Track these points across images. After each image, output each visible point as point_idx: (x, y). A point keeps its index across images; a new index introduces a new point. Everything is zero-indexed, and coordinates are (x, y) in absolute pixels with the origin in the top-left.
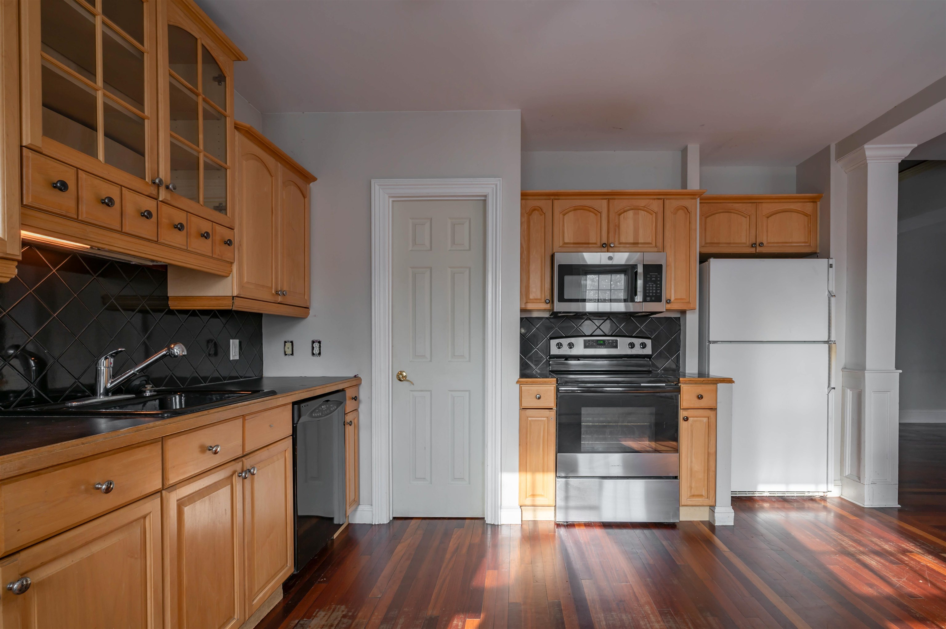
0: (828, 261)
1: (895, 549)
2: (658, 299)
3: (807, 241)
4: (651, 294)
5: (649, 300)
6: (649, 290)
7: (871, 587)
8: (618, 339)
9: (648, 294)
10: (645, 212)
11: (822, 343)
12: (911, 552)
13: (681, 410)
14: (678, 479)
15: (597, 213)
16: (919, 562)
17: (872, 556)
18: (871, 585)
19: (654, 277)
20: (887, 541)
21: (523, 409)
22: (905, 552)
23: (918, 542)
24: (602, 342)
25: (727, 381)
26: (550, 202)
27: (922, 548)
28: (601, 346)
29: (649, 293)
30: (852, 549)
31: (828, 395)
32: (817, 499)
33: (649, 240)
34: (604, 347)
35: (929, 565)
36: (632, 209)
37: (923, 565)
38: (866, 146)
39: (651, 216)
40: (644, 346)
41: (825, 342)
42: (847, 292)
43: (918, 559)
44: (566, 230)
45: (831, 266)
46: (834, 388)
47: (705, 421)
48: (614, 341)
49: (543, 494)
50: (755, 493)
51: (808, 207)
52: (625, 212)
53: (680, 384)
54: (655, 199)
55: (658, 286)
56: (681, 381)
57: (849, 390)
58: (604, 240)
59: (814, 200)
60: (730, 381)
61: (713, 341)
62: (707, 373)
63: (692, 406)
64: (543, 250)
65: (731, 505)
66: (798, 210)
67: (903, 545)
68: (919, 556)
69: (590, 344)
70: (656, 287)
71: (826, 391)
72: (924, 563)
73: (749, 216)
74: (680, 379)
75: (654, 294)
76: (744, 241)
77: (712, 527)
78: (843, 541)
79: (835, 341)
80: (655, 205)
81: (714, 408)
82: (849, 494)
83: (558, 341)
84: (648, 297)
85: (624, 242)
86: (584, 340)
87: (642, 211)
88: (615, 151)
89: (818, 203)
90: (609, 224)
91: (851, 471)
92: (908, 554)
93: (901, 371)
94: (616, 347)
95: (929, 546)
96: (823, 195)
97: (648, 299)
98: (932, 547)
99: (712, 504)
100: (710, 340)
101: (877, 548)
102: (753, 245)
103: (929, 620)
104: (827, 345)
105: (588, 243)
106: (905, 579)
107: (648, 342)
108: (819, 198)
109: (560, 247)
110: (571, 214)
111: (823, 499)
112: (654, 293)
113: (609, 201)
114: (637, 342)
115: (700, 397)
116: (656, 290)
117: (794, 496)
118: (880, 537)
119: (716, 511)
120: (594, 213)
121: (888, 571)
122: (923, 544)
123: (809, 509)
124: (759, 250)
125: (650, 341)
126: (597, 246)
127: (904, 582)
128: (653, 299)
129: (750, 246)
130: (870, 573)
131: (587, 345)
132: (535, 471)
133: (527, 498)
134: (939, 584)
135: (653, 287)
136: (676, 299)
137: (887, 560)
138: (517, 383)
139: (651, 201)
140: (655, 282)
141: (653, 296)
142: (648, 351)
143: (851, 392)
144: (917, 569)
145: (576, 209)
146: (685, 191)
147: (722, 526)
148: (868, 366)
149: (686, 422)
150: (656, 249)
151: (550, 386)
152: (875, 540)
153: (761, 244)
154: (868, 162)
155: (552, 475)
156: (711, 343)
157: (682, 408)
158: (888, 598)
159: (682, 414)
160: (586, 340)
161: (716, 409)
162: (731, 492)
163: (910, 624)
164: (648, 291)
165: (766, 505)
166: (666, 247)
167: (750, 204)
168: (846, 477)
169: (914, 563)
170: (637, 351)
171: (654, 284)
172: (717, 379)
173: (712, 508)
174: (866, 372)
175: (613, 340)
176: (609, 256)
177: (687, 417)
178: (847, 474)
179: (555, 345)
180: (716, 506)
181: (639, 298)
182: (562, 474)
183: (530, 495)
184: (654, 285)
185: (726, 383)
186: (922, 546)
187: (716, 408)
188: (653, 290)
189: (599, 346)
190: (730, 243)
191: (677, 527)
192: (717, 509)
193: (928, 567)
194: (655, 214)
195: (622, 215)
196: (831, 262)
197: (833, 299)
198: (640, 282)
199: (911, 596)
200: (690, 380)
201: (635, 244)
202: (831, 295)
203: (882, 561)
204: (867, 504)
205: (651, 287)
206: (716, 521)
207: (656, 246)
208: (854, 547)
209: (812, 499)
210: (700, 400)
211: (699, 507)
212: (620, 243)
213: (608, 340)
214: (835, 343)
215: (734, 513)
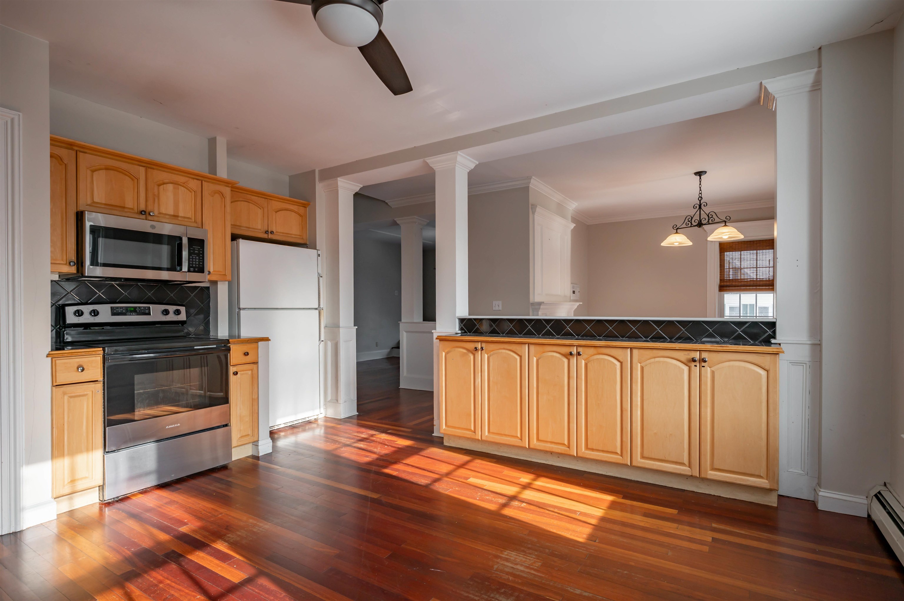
0: (317, 252)
1: (368, 436)
2: (201, 270)
3: (301, 235)
4: (194, 265)
5: (192, 271)
6: (193, 261)
7: (368, 457)
8: (151, 306)
9: (191, 265)
10: (185, 189)
11: (314, 309)
12: (375, 435)
13: (231, 367)
14: (229, 426)
15: (135, 179)
16: (381, 438)
17: (359, 442)
18: (367, 456)
19: (197, 250)
20: (362, 433)
21: (56, 385)
22: (372, 435)
23: (375, 429)
24: (132, 309)
25: (265, 339)
26: (74, 153)
27: (378, 431)
28: (132, 313)
29: (193, 264)
30: (348, 443)
31: (319, 346)
32: (313, 421)
33: (189, 215)
34: (135, 314)
35: (385, 438)
36: (172, 183)
37: (383, 439)
38: (339, 179)
39: (191, 193)
40: (178, 312)
41: (316, 309)
42: (326, 274)
43: (380, 437)
44: (95, 189)
45: (319, 255)
46: (323, 341)
47: (249, 373)
48: (147, 308)
49: (87, 476)
50: (275, 427)
51: (301, 210)
52: (164, 184)
53: (229, 345)
54: (194, 179)
55: (201, 258)
56: (231, 342)
57: (329, 342)
58: (142, 207)
59: (305, 206)
60: (267, 339)
61: (242, 308)
62: (237, 335)
63: (240, 362)
64: (64, 204)
65: (270, 437)
66: (296, 211)
67: (370, 433)
68: (379, 435)
69: (118, 311)
70: (199, 259)
71: (318, 342)
72: (383, 438)
73: (263, 208)
74: (230, 341)
75: (197, 266)
76: (259, 227)
77: (257, 458)
78: (341, 440)
79: (323, 308)
80: (194, 184)
81: (256, 362)
82: (331, 413)
83: (75, 308)
84: (191, 268)
85: (164, 213)
86: (111, 307)
87: (181, 187)
88: (141, 117)
89: (307, 208)
90: (147, 192)
91: (332, 397)
92: (374, 436)
93: (357, 327)
94: (149, 314)
95: (380, 430)
96: (311, 204)
97: (192, 269)
98: (382, 429)
99: (256, 440)
100: (241, 307)
101: (359, 438)
102: (266, 232)
103: (398, 462)
104: (317, 311)
105: (124, 207)
106: (379, 448)
107: (183, 309)
108: (309, 205)
109: (87, 205)
110: (102, 173)
111: (316, 420)
112: (197, 264)
113: (147, 170)
114: (172, 308)
115: (246, 354)
116: (199, 262)
117: (300, 423)
118: (358, 432)
119: (259, 444)
120: (131, 178)
121: (370, 447)
122: (378, 429)
123: (310, 429)
124: (270, 236)
125: (184, 308)
126: (133, 211)
127: (379, 449)
128: (196, 269)
129: (264, 232)
130: (363, 451)
131: (114, 313)
132: (73, 453)
133: (64, 486)
134: (393, 445)
135: (196, 259)
136: (214, 271)
137: (367, 442)
138: (47, 356)
139: (190, 179)
140: (198, 255)
141: (196, 267)
142: (183, 317)
143: (330, 343)
144: (382, 441)
145: (107, 169)
146: (214, 176)
147: (264, 455)
148: (341, 325)
149: (236, 376)
150: (195, 225)
151: (96, 357)
152: (356, 434)
153: (272, 232)
154: (339, 189)
155: (99, 453)
156: (241, 310)
157: (231, 364)
158: (377, 459)
159: (232, 370)
160: (114, 307)
161: (258, 363)
162: (270, 427)
163: (392, 467)
164: (191, 262)
165: (282, 434)
166: (205, 224)
167: (264, 199)
168: (329, 402)
169: (379, 439)
170: (172, 317)
171: (197, 256)
172: (258, 339)
173: (255, 443)
174: (340, 328)
175: (145, 307)
176: (152, 225)
177: (236, 372)
178: (329, 400)
179: (72, 312)
180: (259, 441)
181: (185, 268)
182: (113, 448)
183: (69, 481)
184: (197, 258)
185: (265, 341)
186: (378, 430)
187: (258, 361)
188: (196, 261)
189: (129, 314)
190: (249, 228)
191: (229, 468)
192: (260, 443)
193: (385, 439)
194: (194, 192)
195: (162, 186)
196: (319, 252)
197: (321, 278)
198: (185, 254)
199: (386, 455)
200: (238, 341)
201: (176, 216)
202: (320, 276)
203: (365, 443)
204: (343, 416)
205: (194, 259)
206: (260, 453)
207: (195, 222)
208: (348, 441)
209: (310, 422)
210: (246, 357)
211: (244, 446)
212: (160, 213)
213: (139, 307)
214: (323, 310)
215: (272, 443)
